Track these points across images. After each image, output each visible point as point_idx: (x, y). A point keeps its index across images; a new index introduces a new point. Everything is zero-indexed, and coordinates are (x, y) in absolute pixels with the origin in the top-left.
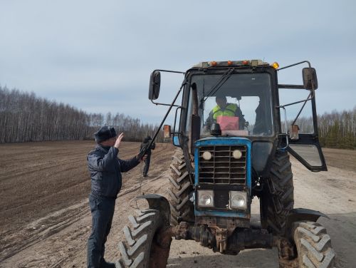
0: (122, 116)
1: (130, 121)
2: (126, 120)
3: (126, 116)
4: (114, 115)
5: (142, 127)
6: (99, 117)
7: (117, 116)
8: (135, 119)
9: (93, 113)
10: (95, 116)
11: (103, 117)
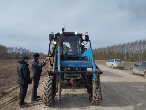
0: (22, 48)
1: (25, 50)
2: (23, 50)
3: (23, 48)
4: (18, 48)
5: (30, 53)
6: (12, 49)
7: (20, 48)
8: (28, 50)
9: (9, 47)
10: (10, 48)
11: (13, 49)
